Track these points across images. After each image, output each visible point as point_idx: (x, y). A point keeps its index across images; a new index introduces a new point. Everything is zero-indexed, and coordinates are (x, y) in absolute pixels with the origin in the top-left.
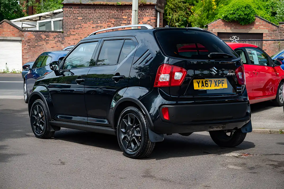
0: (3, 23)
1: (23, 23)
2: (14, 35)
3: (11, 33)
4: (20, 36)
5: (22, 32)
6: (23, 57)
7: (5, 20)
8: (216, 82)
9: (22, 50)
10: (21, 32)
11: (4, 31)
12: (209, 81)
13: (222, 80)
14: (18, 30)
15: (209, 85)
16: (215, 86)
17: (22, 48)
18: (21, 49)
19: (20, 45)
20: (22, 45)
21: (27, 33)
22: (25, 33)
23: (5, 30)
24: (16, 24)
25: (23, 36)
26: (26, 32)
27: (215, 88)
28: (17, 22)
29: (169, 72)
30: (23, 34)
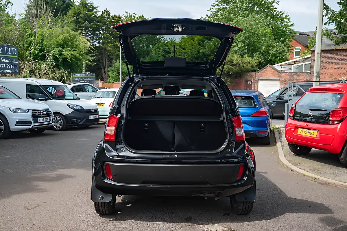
0: (267, 68)
1: (282, 67)
2: (274, 76)
3: (272, 75)
4: (278, 77)
5: (280, 73)
7: (268, 65)
11: (267, 73)
14: (277, 72)
19: (278, 83)
20: (280, 84)
22: (282, 75)
24: (276, 68)
25: (281, 77)
28: (278, 67)
29: (115, 125)
30: (281, 75)
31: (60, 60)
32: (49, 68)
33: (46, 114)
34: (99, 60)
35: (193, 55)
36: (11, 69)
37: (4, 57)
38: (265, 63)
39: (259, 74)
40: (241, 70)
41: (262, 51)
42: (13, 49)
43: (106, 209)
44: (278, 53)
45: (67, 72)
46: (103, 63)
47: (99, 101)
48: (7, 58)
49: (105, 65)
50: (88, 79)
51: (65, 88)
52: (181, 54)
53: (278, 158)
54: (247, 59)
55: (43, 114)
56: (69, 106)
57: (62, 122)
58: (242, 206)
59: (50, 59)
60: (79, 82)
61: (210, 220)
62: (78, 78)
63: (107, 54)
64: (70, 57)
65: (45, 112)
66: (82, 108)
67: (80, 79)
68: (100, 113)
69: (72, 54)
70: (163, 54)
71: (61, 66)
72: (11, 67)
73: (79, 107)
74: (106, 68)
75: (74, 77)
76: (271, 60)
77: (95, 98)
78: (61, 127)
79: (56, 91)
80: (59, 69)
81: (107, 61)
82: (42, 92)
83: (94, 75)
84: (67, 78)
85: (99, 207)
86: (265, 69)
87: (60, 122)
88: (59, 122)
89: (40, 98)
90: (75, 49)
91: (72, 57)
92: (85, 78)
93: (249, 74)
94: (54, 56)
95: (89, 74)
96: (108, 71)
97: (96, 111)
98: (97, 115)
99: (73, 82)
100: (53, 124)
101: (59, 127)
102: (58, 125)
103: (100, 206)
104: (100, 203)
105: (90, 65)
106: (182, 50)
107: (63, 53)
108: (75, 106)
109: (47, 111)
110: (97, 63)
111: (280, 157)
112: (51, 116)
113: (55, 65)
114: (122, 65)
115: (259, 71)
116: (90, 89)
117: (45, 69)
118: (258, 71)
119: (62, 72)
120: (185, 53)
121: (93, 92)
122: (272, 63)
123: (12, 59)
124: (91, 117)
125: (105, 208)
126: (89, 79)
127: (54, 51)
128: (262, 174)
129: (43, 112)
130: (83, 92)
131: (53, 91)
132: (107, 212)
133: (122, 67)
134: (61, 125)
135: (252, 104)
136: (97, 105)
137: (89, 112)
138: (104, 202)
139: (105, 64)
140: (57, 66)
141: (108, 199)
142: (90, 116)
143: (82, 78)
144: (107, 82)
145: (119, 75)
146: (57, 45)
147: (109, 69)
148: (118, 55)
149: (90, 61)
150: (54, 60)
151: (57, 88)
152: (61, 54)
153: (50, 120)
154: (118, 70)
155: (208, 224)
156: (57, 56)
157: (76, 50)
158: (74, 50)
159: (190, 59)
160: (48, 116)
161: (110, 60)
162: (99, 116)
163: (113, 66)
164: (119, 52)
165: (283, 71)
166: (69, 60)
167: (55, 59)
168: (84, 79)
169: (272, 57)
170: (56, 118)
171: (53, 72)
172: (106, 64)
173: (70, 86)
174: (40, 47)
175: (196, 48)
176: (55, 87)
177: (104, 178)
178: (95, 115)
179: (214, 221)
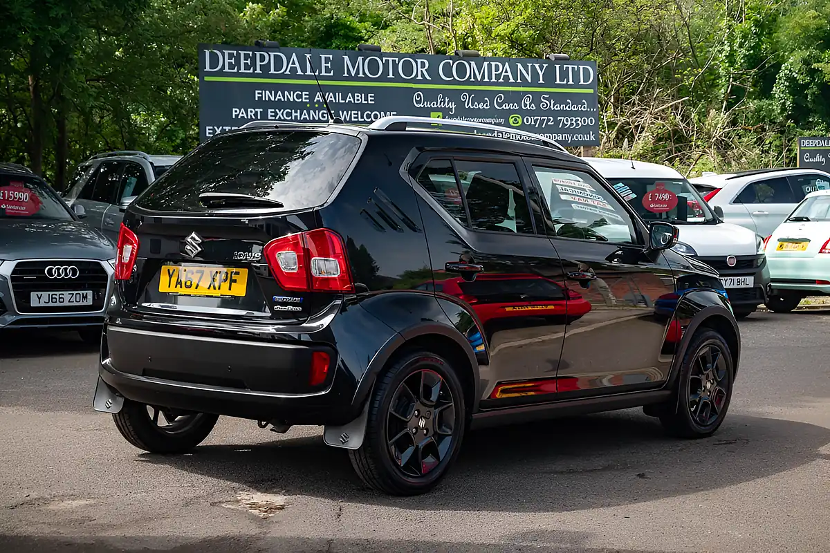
13: (233, 273)
15: (195, 283)
16: (209, 287)
27: (207, 292)
31: (811, 92)
36: (572, 131)
37: (552, 96)
42: (581, 67)
48: (560, 98)
62: (823, 153)
66: (691, 252)
71: (816, 113)
72: (572, 124)
73: (683, 246)
75: (807, 151)
77: (790, 220)
94: (790, 79)
98: (750, 279)
123: (576, 99)
127: (791, 61)
146: (808, 38)
150: (791, 93)
156: (802, 79)
167: (794, 88)
174: (752, 52)
178: (742, 278)
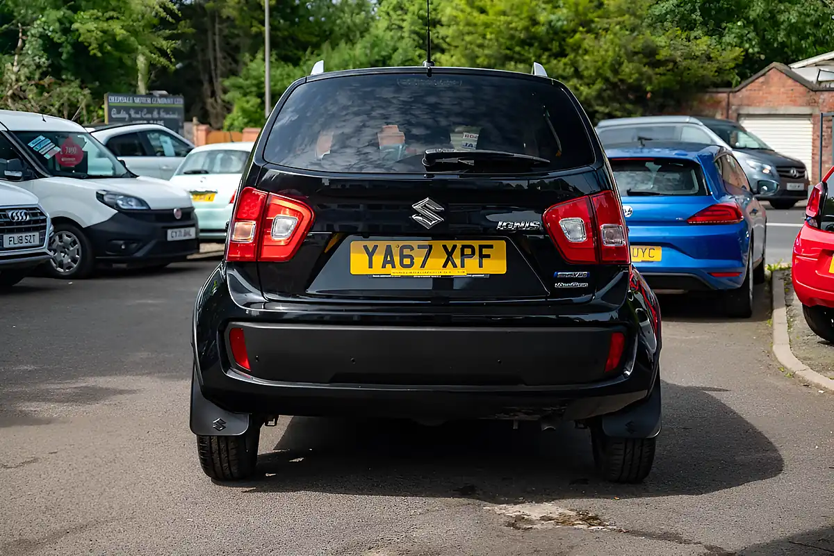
0: (768, 73)
1: (820, 70)
2: (794, 103)
3: (788, 97)
4: (809, 104)
5: (814, 93)
6: (813, 158)
7: (774, 64)
8: (450, 254)
9: (811, 140)
10: (812, 93)
11: (770, 93)
12: (420, 247)
13: (481, 247)
14: (804, 87)
15: (418, 261)
16: (445, 266)
17: (813, 135)
18: (812, 137)
19: (808, 126)
20: (813, 128)
21: (825, 95)
22: (822, 96)
23: (773, 89)
24: (802, 73)
25: (816, 104)
26: (823, 93)
27: (443, 271)
28: (806, 69)
29: (255, 216)
30: (816, 98)
31: (66, 51)
32: (29, 78)
33: (29, 222)
34: (192, 54)
35: (512, 32)
38: (763, 57)
39: (739, 95)
40: (681, 83)
41: (752, 15)
43: (230, 458)
44: (808, 23)
45: (87, 91)
46: (206, 64)
47: (197, 182)
49: (215, 70)
50: (159, 113)
51: (86, 140)
52: (471, 29)
53: (770, 353)
54: (703, 43)
55: (20, 223)
56: (100, 197)
57: (78, 250)
58: (622, 452)
59: (31, 46)
60: (131, 121)
61: (528, 493)
62: (127, 109)
63: (221, 30)
64: (96, 39)
65: (26, 214)
66: (142, 206)
67: (132, 112)
68: (202, 224)
69: (104, 32)
70: (417, 29)
71: (69, 71)
73: (133, 200)
74: (216, 77)
75: (115, 107)
76: (783, 44)
77: (186, 173)
78: (75, 266)
79: (58, 149)
80: (63, 80)
81: (219, 55)
82: (12, 153)
83: (179, 102)
84: (89, 112)
85: (212, 453)
86: (761, 79)
87: (72, 249)
88: (68, 249)
89: (7, 173)
90: (115, 14)
91: (105, 41)
92: (150, 110)
93: (707, 97)
94: (43, 36)
95: (161, 96)
96: (225, 91)
97: (188, 216)
98: (192, 231)
99: (109, 121)
100: (51, 253)
101: (69, 268)
102: (67, 260)
103: (214, 450)
104: (214, 441)
105: (164, 68)
106: (476, 14)
107: (75, 26)
108: (121, 200)
109: (33, 211)
110: (187, 62)
111: (774, 347)
112: (45, 227)
113: (49, 66)
114: (271, 67)
115: (740, 86)
116: (168, 145)
117: (17, 80)
118: (736, 86)
119: (72, 90)
120: (487, 25)
121: (178, 154)
122: (788, 56)
124: (174, 235)
125: (228, 457)
126: (163, 115)
127: (43, 19)
128: (710, 393)
129: (20, 216)
130: (144, 154)
131: (49, 151)
132: (234, 469)
133: (272, 78)
134: (74, 260)
135: (691, 186)
136: (192, 197)
137: (165, 218)
138: (226, 438)
139: (213, 67)
140: (55, 70)
141: (239, 427)
142: (169, 232)
143: (138, 109)
144: (219, 129)
145: (263, 103)
147: (227, 83)
148: (260, 35)
149: (163, 53)
150: (45, 50)
151: (61, 141)
152: (66, 31)
153: (42, 240)
154: (260, 85)
155: (524, 503)
156: (57, 38)
157: (118, 18)
158: (111, 18)
159: (503, 47)
160: (35, 229)
161: (233, 53)
162: (197, 233)
163: (243, 72)
164: (263, 23)
165: (823, 85)
166: (94, 50)
167: (50, 46)
168: (148, 113)
169: (788, 35)
170: (61, 237)
171: (41, 89)
172: (216, 66)
173: (103, 136)
175: (525, 8)
176: (54, 137)
177: (227, 367)
178: (187, 229)
179: (542, 495)
